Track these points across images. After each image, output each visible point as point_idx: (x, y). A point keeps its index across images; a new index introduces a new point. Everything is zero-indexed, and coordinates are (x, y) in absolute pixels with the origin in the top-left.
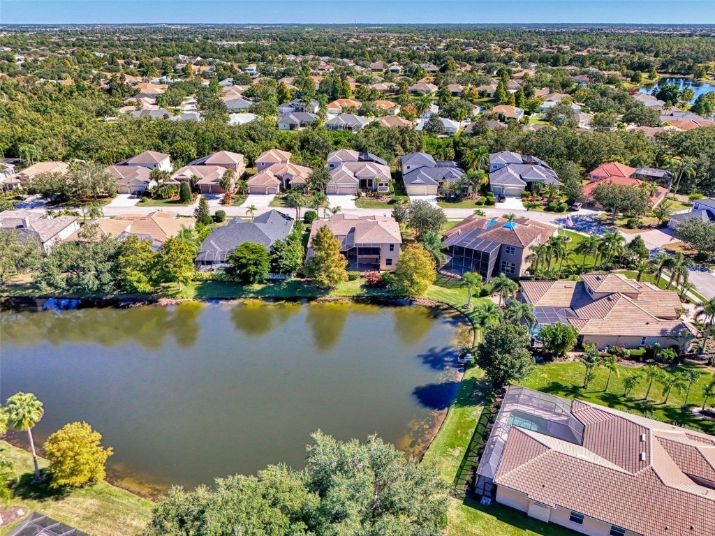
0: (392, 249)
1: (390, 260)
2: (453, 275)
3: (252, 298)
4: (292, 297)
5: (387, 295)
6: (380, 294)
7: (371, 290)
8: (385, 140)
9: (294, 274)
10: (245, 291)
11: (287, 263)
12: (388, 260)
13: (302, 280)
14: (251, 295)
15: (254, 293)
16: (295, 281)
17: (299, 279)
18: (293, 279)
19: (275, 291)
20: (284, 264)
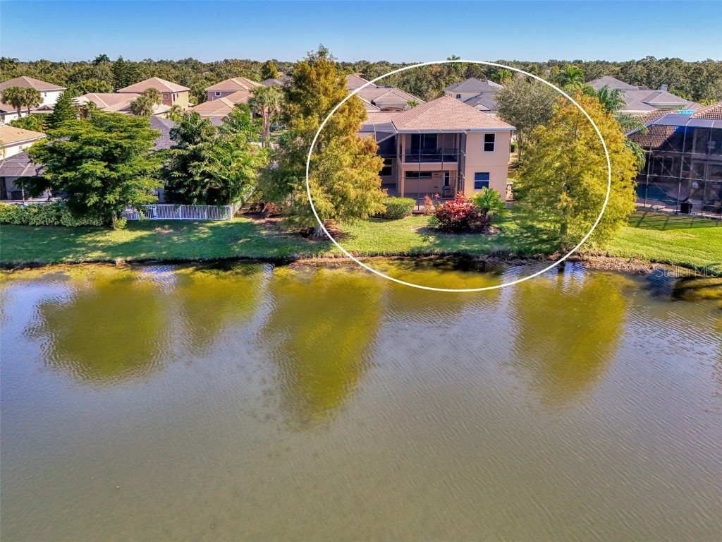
0: (489, 147)
1: (487, 175)
2: (649, 206)
3: (96, 262)
4: (221, 260)
5: (496, 248)
6: (476, 247)
7: (451, 238)
8: (413, 83)
9: (234, 207)
10: (82, 245)
11: (213, 169)
12: (478, 175)
13: (257, 222)
14: (96, 255)
15: (105, 249)
16: (237, 223)
17: (250, 220)
18: (233, 220)
19: (174, 244)
20: (203, 173)
